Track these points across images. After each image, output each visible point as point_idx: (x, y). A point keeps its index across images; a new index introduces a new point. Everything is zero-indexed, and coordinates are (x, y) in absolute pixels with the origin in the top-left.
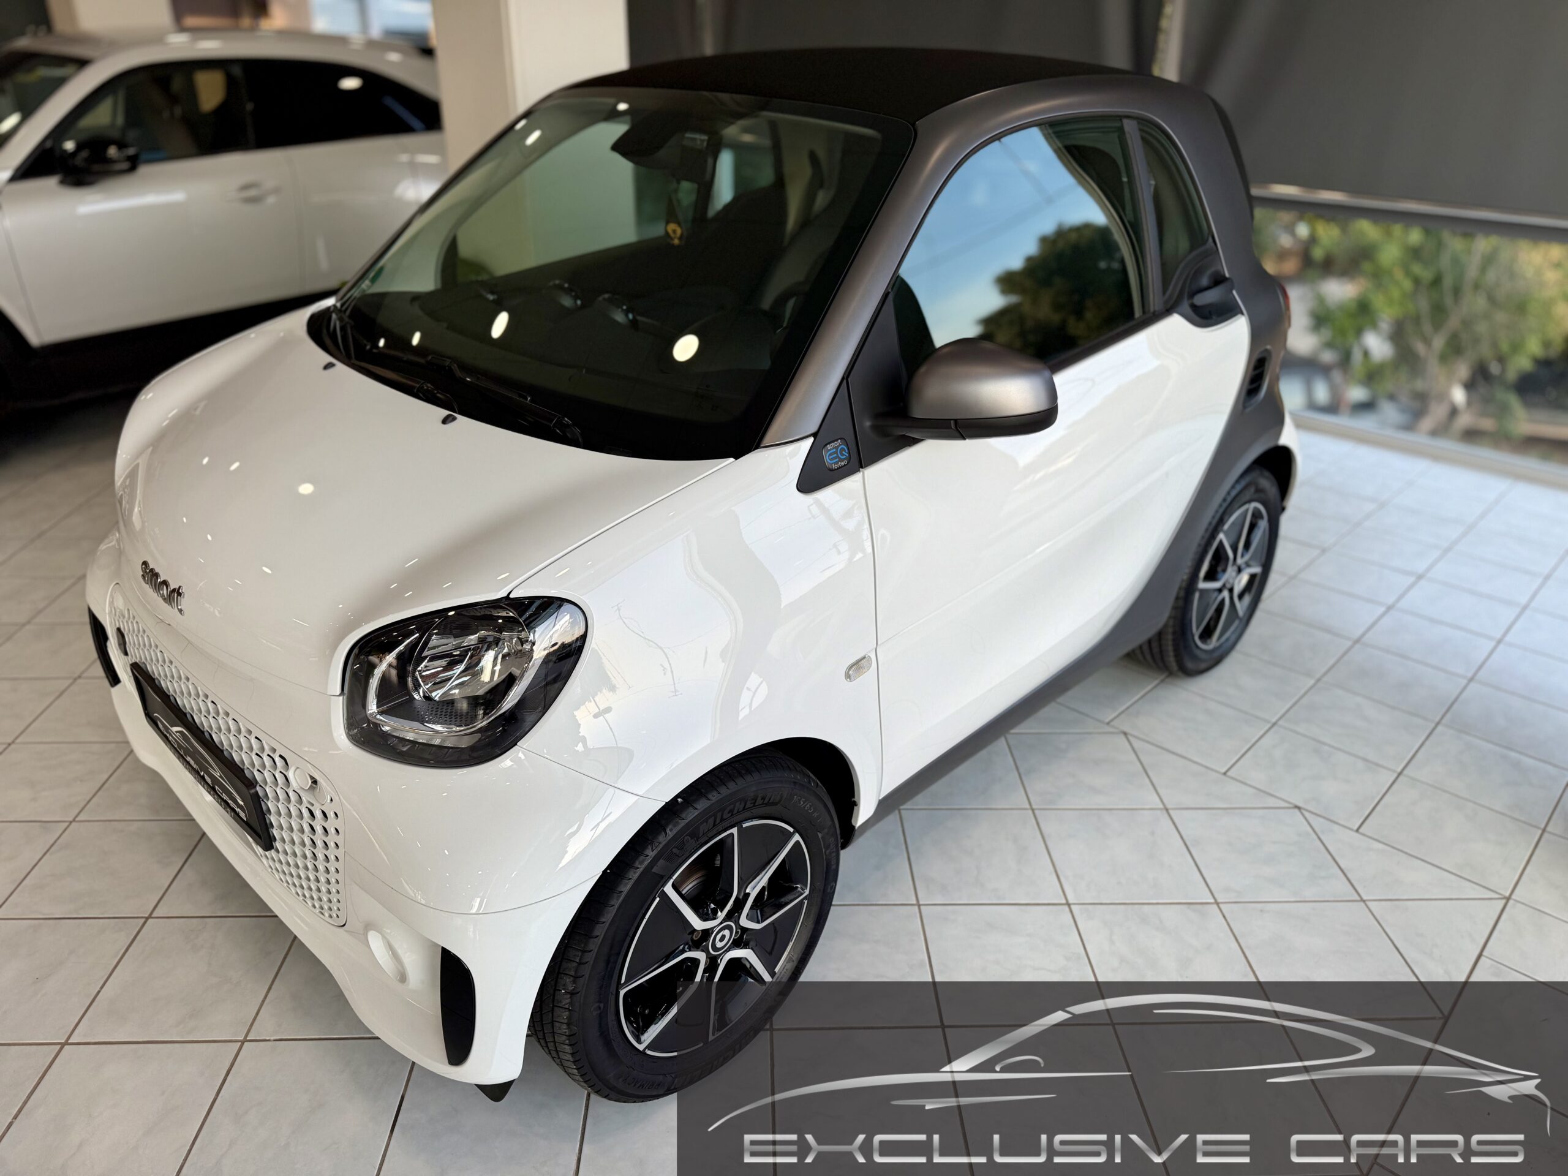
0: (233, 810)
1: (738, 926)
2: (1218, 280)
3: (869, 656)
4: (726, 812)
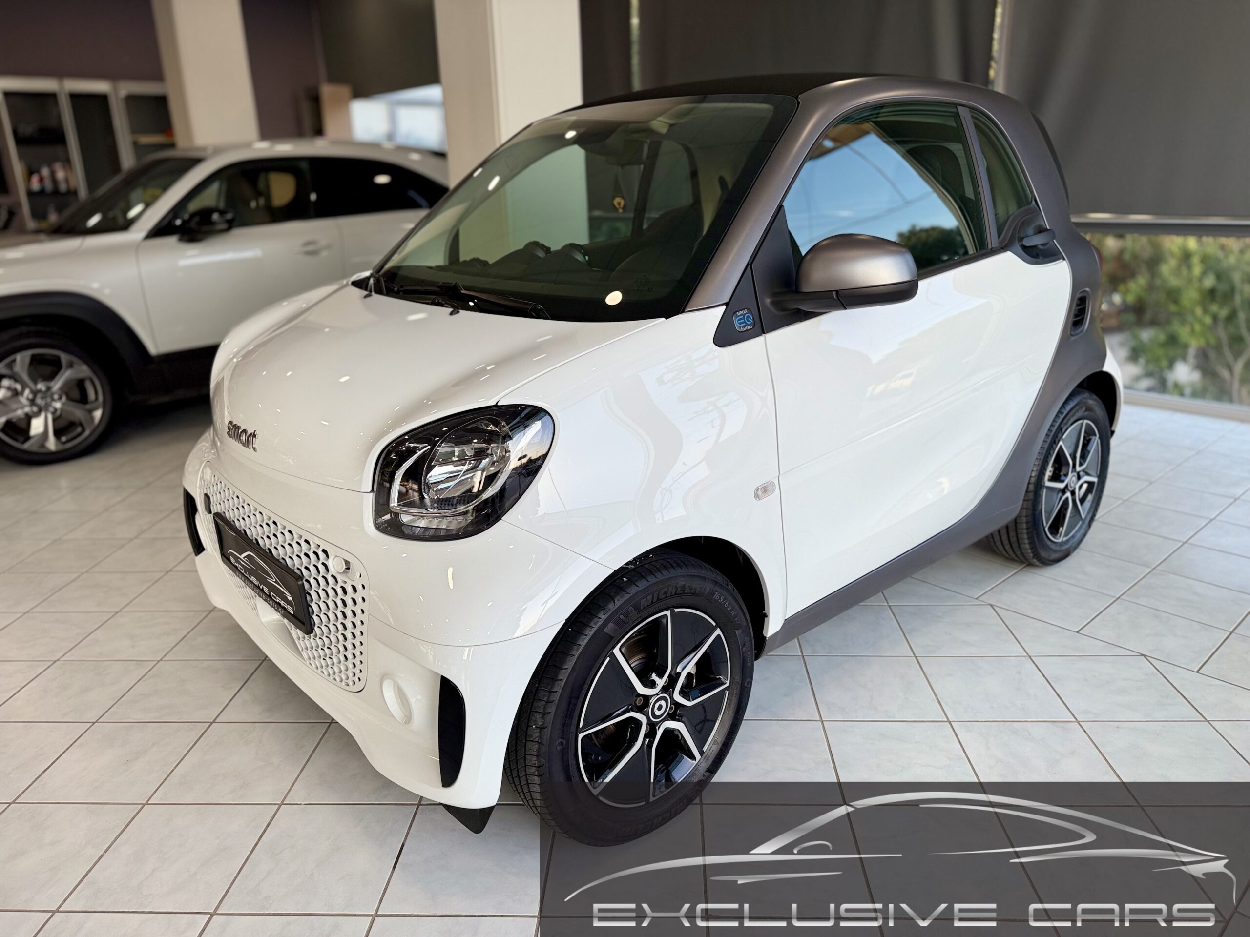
0: (284, 608)
1: (672, 699)
2: (1041, 230)
3: (773, 482)
4: (663, 591)
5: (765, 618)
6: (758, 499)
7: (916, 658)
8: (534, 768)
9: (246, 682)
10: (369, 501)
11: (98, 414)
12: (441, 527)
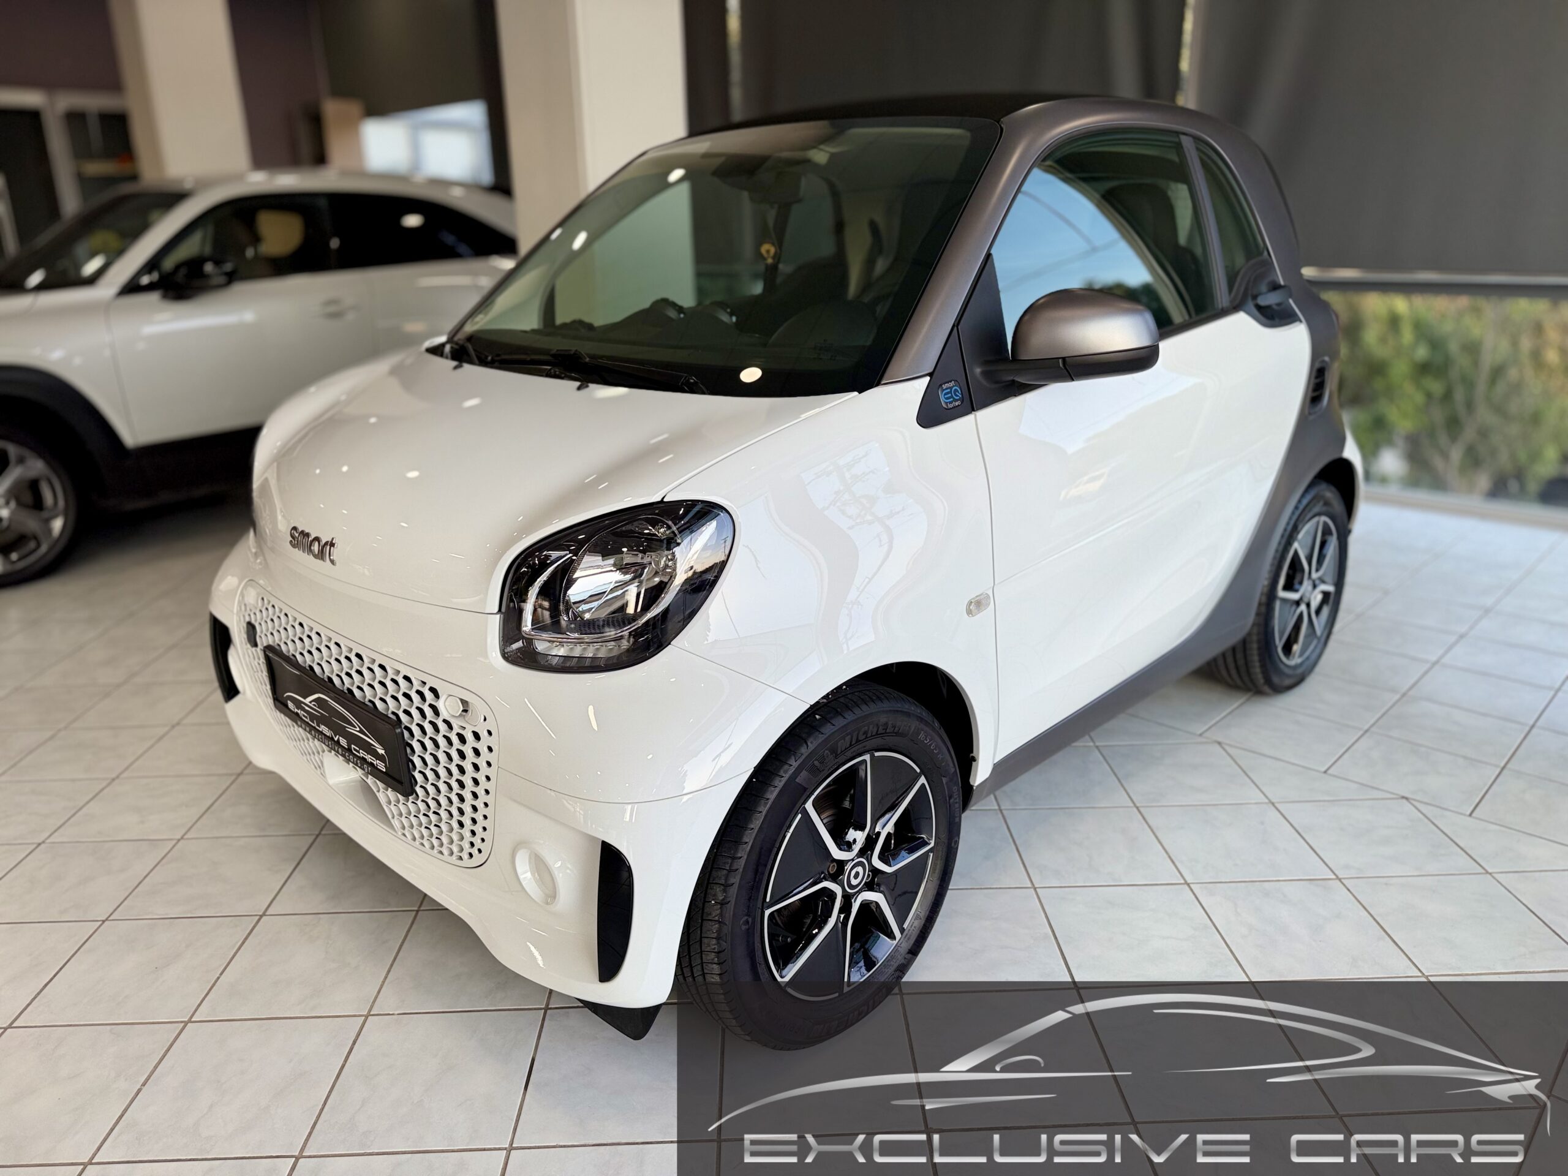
0: (372, 764)
1: (870, 865)
2: (1275, 287)
3: (986, 594)
4: (861, 733)
5: (974, 763)
6: (970, 615)
7: (1137, 808)
8: (713, 954)
9: (298, 864)
10: (496, 622)
11: (57, 525)
12: (586, 656)
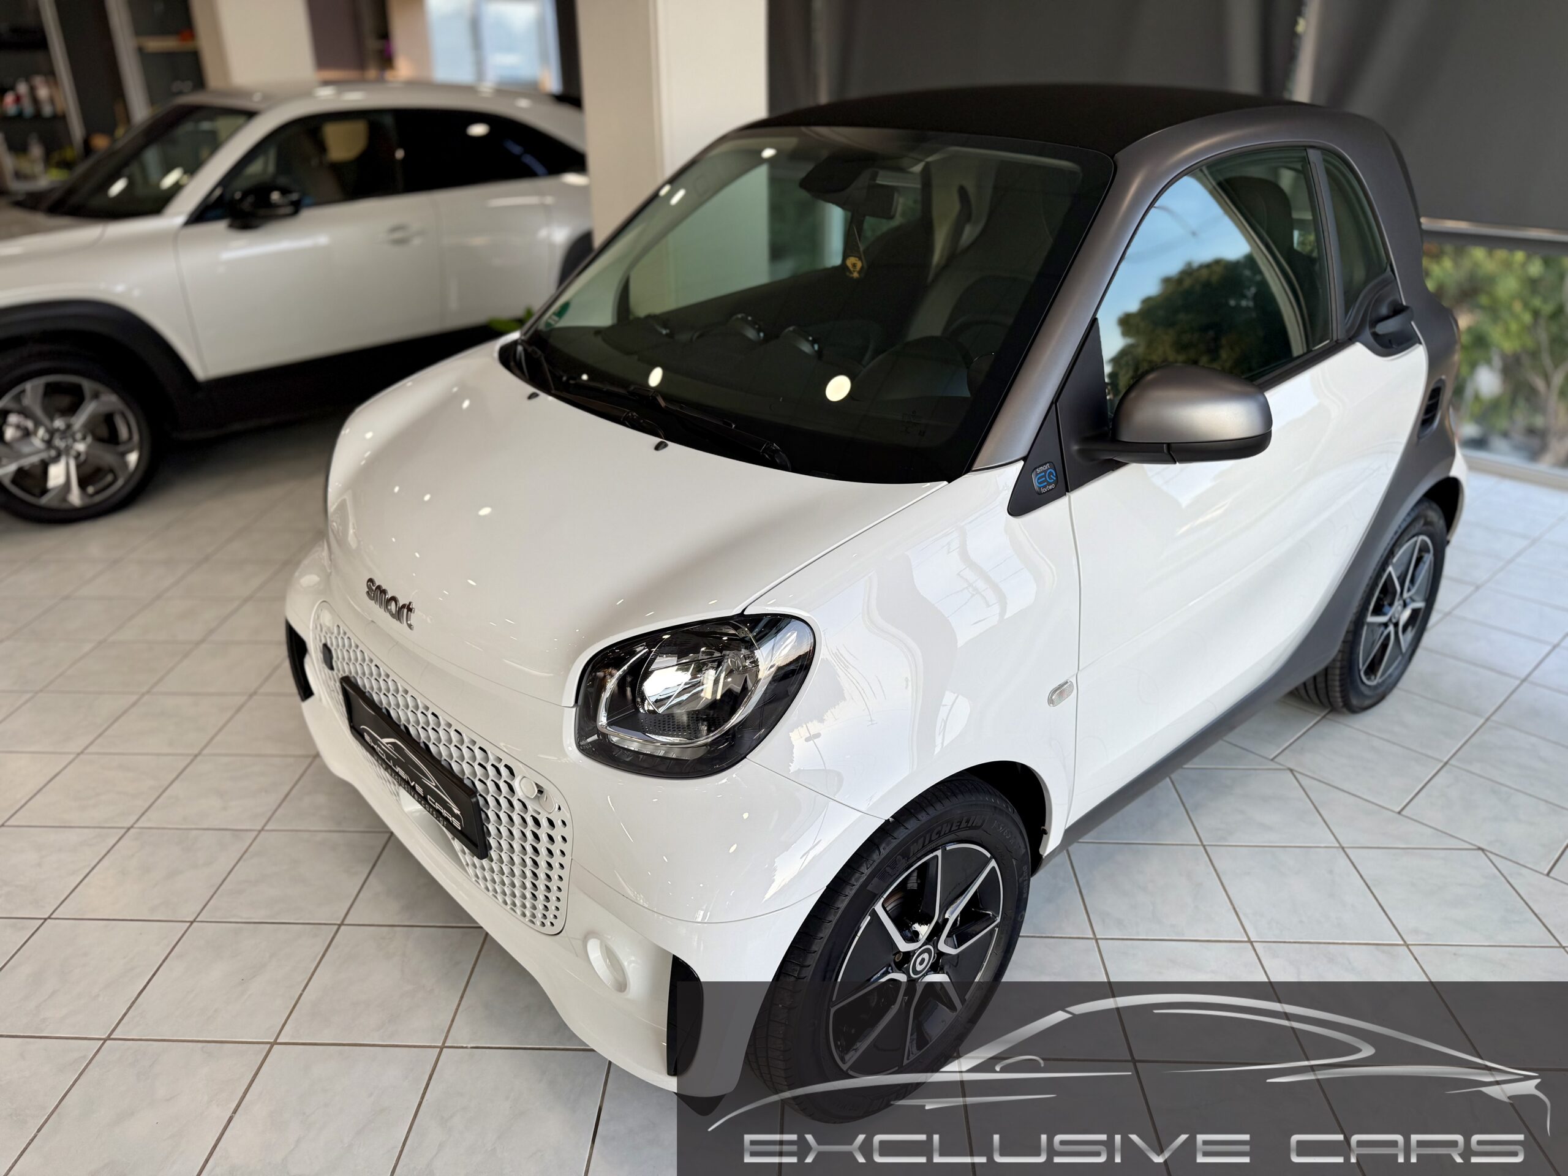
0: (446, 819)
1: (936, 950)
2: (1397, 310)
3: (1071, 682)
5: (1045, 835)
6: (1052, 705)
7: (1204, 846)
9: (373, 867)
10: (569, 718)
11: (133, 458)
12: (662, 756)
